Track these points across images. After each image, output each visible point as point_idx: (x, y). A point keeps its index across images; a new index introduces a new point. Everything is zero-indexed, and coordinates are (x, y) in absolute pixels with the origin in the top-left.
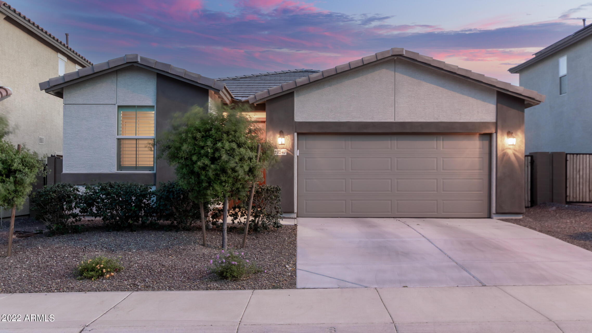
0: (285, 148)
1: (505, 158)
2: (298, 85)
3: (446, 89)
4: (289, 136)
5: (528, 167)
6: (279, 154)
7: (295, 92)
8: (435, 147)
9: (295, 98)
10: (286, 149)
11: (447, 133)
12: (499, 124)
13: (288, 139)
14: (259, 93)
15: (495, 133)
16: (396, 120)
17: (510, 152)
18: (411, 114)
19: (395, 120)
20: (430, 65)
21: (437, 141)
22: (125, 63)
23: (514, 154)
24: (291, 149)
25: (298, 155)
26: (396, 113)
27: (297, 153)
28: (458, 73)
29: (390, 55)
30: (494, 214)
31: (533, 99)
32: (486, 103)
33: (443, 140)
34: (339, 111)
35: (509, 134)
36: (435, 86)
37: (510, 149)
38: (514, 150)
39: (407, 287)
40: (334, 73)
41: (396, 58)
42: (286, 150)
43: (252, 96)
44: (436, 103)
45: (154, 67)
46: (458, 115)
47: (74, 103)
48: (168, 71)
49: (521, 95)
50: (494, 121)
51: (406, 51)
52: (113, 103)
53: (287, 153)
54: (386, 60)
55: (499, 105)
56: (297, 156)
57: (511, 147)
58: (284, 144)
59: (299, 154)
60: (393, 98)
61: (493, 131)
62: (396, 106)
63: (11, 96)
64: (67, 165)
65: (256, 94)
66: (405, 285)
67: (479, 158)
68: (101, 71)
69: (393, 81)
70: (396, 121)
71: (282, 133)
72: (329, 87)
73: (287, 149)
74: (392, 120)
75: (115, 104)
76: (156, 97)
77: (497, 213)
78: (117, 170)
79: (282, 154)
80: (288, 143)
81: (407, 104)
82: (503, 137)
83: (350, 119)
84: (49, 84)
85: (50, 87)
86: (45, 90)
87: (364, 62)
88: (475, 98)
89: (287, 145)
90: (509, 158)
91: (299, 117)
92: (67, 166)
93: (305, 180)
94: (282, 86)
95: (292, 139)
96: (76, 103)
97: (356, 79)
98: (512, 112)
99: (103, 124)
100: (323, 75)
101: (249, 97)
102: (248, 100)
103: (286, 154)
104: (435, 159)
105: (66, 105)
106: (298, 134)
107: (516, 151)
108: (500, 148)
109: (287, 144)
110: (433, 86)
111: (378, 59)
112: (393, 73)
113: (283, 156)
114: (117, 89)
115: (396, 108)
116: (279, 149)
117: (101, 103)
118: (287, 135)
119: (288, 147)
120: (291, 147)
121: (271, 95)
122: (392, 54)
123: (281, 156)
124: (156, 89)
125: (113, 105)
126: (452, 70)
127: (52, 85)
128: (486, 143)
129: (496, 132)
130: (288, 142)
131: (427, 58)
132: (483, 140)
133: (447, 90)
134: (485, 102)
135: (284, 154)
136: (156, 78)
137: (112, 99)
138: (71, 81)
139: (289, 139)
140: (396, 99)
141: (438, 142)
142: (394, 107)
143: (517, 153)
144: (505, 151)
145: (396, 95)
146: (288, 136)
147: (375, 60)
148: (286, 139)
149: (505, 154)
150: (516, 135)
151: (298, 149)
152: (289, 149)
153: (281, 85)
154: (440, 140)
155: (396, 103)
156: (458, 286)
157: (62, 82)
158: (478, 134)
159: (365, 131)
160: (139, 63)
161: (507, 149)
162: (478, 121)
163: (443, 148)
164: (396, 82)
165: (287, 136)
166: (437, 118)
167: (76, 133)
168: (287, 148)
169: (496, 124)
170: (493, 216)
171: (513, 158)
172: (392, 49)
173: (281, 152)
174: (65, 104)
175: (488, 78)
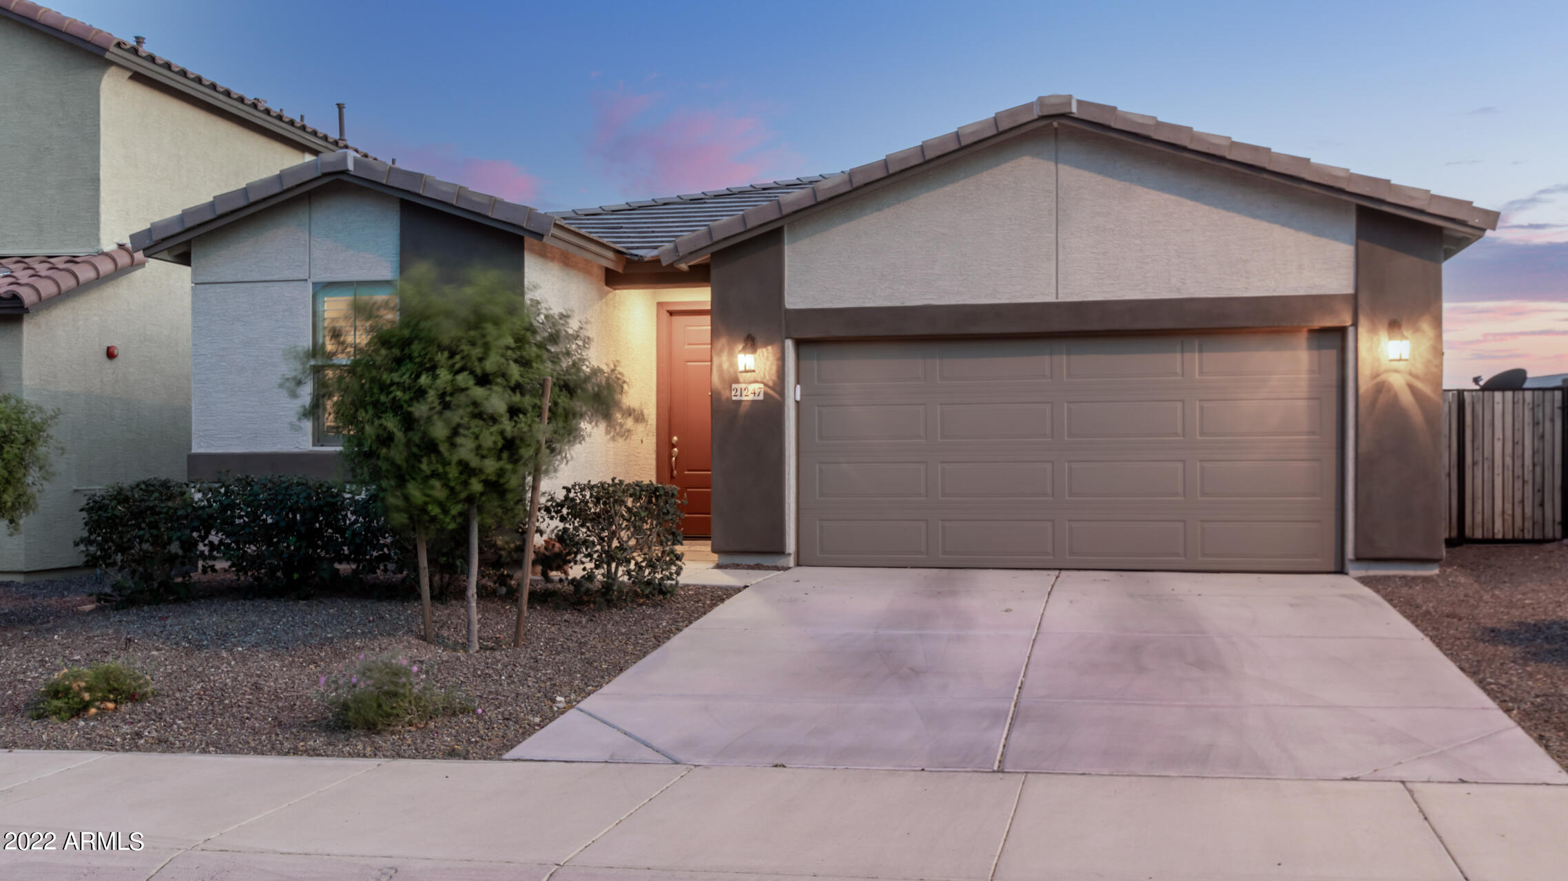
0: (759, 380)
1: (1382, 399)
2: (786, 211)
3: (1205, 204)
4: (770, 348)
5: (1552, 420)
6: (744, 398)
7: (786, 229)
8: (1179, 370)
9: (786, 247)
10: (761, 382)
11: (1208, 329)
12: (1362, 300)
13: (767, 357)
14: (685, 238)
15: (1352, 325)
16: (1060, 296)
17: (1398, 381)
18: (1101, 279)
19: (1057, 298)
20: (1148, 139)
21: (1182, 352)
22: (320, 174)
23: (1411, 387)
24: (774, 383)
25: (798, 398)
26: (1060, 276)
27: (793, 393)
28: (1229, 157)
29: (1036, 117)
30: (1351, 561)
31: (1463, 223)
32: (1323, 241)
33: (1201, 351)
34: (904, 278)
35: (1394, 326)
36: (1173, 197)
37: (1396, 371)
38: (1411, 374)
39: (784, 766)
40: (881, 174)
41: (1055, 124)
42: (762, 386)
43: (668, 246)
44: (1175, 245)
45: (384, 182)
46: (1241, 276)
47: (213, 279)
48: (417, 192)
49: (1422, 212)
50: (1350, 291)
51: (1080, 102)
52: (302, 277)
53: (766, 394)
54: (1024, 130)
55: (1362, 243)
56: (797, 402)
57: (1401, 365)
58: (754, 371)
59: (801, 395)
60: (1054, 235)
61: (1347, 321)
62: (1060, 257)
63: (147, 264)
64: (201, 434)
65: (678, 240)
66: (778, 762)
67: (1308, 399)
68: (265, 199)
69: (1053, 188)
70: (1060, 300)
71: (751, 343)
72: (877, 214)
73: (766, 385)
74: (1051, 299)
75: (306, 280)
76: (398, 258)
77: (1359, 559)
78: (314, 445)
79: (751, 397)
80: (767, 368)
81: (1093, 253)
82: (1375, 338)
83: (932, 299)
84: (151, 236)
85: (152, 243)
86: (144, 250)
87: (961, 139)
88: (1291, 227)
89: (764, 374)
90: (1395, 399)
91: (797, 296)
92: (201, 436)
93: (817, 465)
94: (743, 215)
95: (778, 355)
96: (219, 281)
97: (948, 189)
98: (1404, 264)
99: (281, 329)
100: (851, 181)
101: (660, 249)
102: (658, 256)
103: (761, 397)
104: (1179, 405)
105: (198, 286)
106: (799, 343)
107: (1416, 377)
108: (1365, 370)
109: (765, 369)
110: (1167, 196)
111: (1001, 129)
112: (1051, 165)
113: (753, 402)
114: (312, 242)
115: (1060, 263)
116: (745, 383)
117: (275, 278)
118: (765, 345)
119: (767, 378)
120: (774, 377)
121: (715, 240)
122: (1040, 114)
123: (748, 403)
124: (399, 237)
125: (303, 282)
126: (1212, 152)
127: (157, 236)
128: (1331, 355)
129: (1355, 324)
130: (768, 363)
131: (1140, 121)
132: (1319, 347)
133: (1207, 208)
134: (1322, 236)
135: (757, 398)
136: (398, 209)
137: (300, 266)
138: (200, 225)
139: (771, 358)
140: (1059, 240)
141: (1187, 355)
142: (1054, 262)
143: (1419, 385)
144: (1383, 377)
145: (1060, 228)
146: (767, 350)
147: (993, 132)
148: (763, 355)
149: (1381, 388)
150: (1417, 330)
151: (798, 382)
152: (771, 384)
153: (742, 213)
154: (1194, 351)
155: (1060, 250)
156: (923, 770)
157: (178, 229)
158: (1305, 329)
159: (975, 330)
160: (351, 173)
161: (1387, 371)
162: (1301, 292)
163: (1201, 373)
164: (1060, 192)
165: (764, 350)
166: (1178, 289)
167: (221, 354)
168: (765, 381)
169: (1354, 301)
170: (1350, 567)
171: (1407, 398)
172: (1040, 98)
173: (751, 391)
174: (196, 284)
175: (1319, 169)
